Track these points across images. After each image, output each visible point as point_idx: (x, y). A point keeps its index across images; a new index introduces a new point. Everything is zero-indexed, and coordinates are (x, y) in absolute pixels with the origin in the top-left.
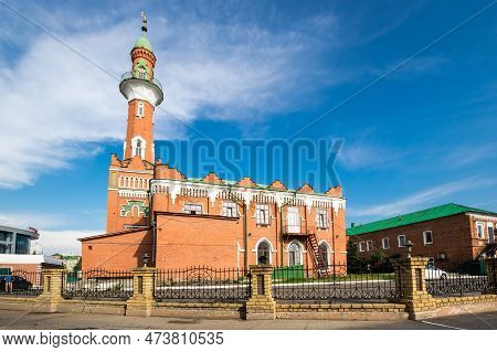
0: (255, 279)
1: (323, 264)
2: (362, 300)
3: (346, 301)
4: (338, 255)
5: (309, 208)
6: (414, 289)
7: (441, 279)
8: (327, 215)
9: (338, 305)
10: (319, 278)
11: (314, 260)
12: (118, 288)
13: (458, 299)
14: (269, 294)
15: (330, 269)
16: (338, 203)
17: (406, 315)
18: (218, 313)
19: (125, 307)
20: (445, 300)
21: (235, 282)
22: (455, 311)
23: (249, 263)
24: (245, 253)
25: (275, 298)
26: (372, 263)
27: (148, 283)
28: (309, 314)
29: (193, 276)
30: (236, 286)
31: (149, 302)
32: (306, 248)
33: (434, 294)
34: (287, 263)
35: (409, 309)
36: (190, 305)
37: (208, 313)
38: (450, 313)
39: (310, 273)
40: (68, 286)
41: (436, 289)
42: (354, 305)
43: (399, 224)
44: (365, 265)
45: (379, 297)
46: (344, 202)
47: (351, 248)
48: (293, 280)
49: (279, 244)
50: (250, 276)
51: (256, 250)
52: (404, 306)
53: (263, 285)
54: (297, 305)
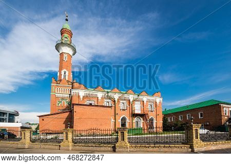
0: (119, 134)
1: (151, 127)
2: (170, 143)
3: (162, 143)
4: (158, 123)
5: (145, 102)
6: (194, 138)
7: (207, 134)
8: (154, 106)
9: (158, 145)
10: (150, 133)
11: (147, 126)
12: (56, 138)
13: (215, 143)
14: (126, 140)
15: (155, 130)
16: (159, 100)
17: (190, 150)
18: (102, 149)
19: (60, 146)
20: (209, 143)
21: (110, 135)
22: (214, 148)
23: (117, 127)
24: (115, 122)
25: (129, 142)
26: (175, 127)
27: (70, 136)
28: (145, 149)
29: (91, 132)
30: (111, 137)
31: (71, 144)
32: (143, 120)
33: (203, 141)
34: (135, 126)
35: (192, 147)
36: (89, 145)
37: (98, 149)
38: (210, 149)
39: (146, 131)
40: (33, 137)
41: (204, 138)
42: (166, 145)
43: (188, 109)
44: (171, 128)
45: (178, 142)
46: (161, 99)
47: (165, 120)
48: (137, 134)
49: (131, 118)
50: (117, 132)
51: (120, 121)
52: (189, 146)
53: (124, 136)
54: (139, 145)
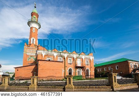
0: (68, 79)
1: (87, 75)
2: (99, 85)
3: (94, 85)
4: (92, 72)
5: (83, 59)
6: (114, 82)
7: (121, 79)
8: (89, 62)
9: (92, 87)
10: (87, 79)
11: (85, 74)
12: (26, 82)
13: (126, 85)
14: (72, 84)
15: (90, 77)
16: (92, 58)
17: (111, 89)
18: (57, 89)
19: (28, 88)
20: (122, 85)
21: (62, 80)
22: (125, 88)
23: (66, 75)
24: (65, 72)
25: (74, 85)
26: (102, 75)
27: (35, 81)
28: (84, 89)
29: (49, 78)
30: (62, 81)
31: (36, 86)
32: (83, 70)
33: (119, 84)
34: (77, 75)
35: (112, 88)
36: (48, 87)
37: (54, 89)
38: (124, 89)
39: (84, 77)
40: (11, 82)
41: (120, 82)
42: (97, 87)
43: (109, 64)
44: (100, 75)
45: (104, 85)
46: (93, 57)
47: (96, 70)
48: (79, 80)
49: (75, 69)
50: (66, 79)
51: (68, 71)
52: (111, 87)
53: (70, 80)
54: (80, 87)
